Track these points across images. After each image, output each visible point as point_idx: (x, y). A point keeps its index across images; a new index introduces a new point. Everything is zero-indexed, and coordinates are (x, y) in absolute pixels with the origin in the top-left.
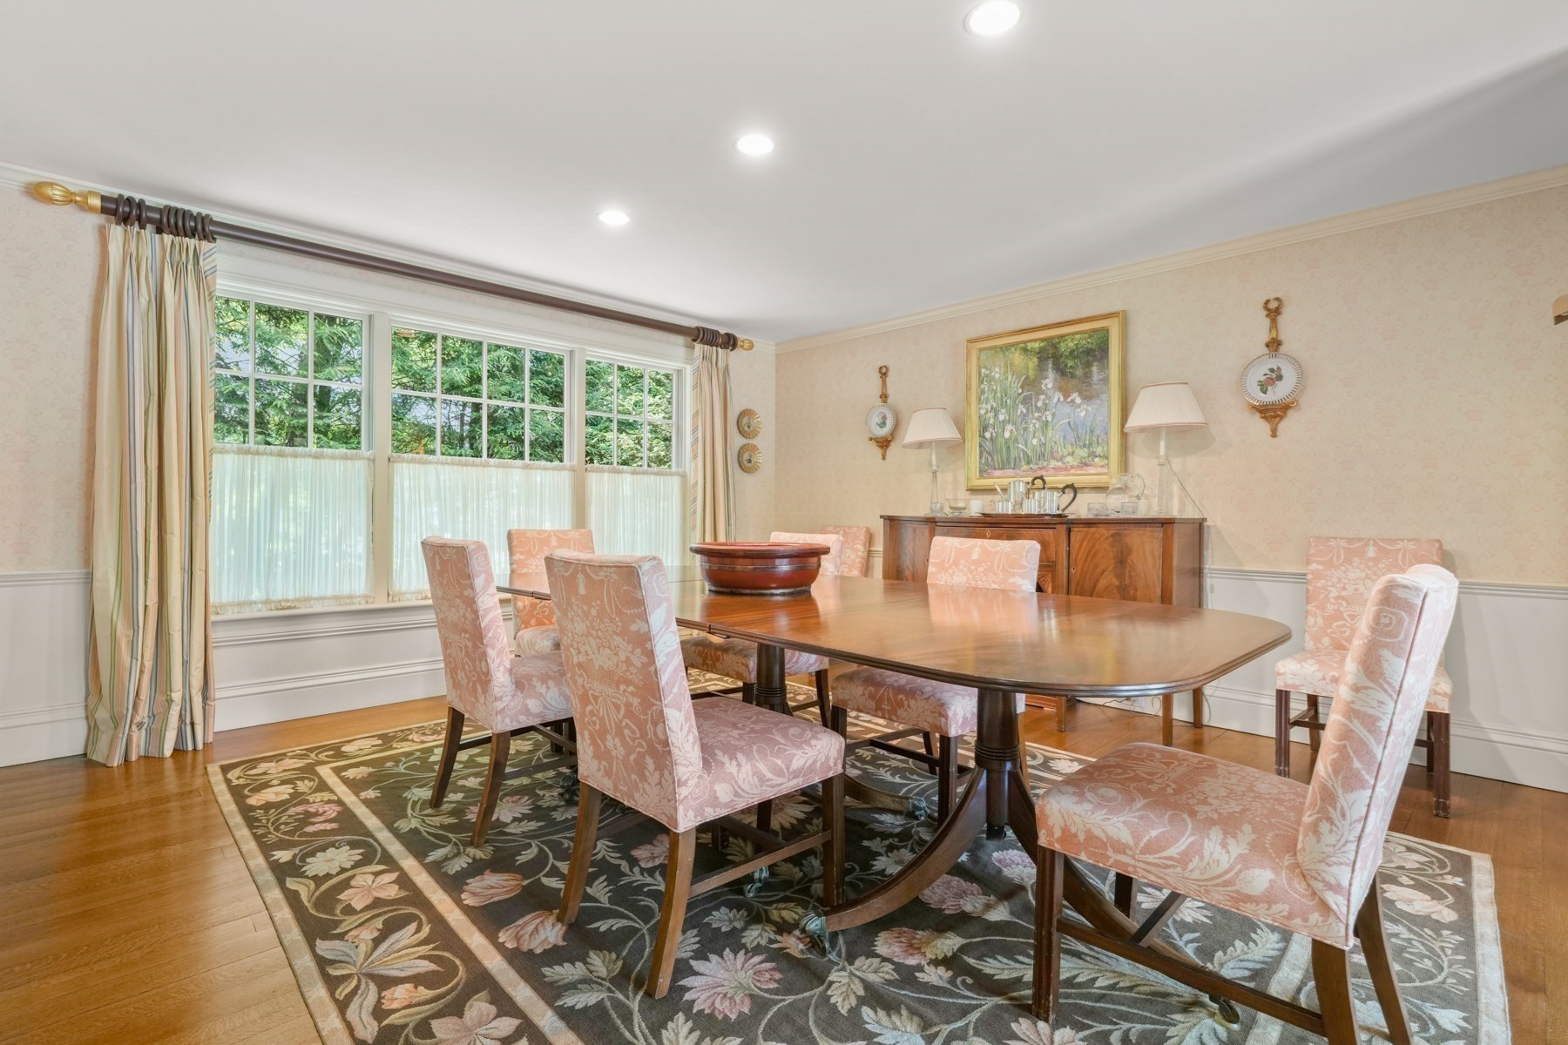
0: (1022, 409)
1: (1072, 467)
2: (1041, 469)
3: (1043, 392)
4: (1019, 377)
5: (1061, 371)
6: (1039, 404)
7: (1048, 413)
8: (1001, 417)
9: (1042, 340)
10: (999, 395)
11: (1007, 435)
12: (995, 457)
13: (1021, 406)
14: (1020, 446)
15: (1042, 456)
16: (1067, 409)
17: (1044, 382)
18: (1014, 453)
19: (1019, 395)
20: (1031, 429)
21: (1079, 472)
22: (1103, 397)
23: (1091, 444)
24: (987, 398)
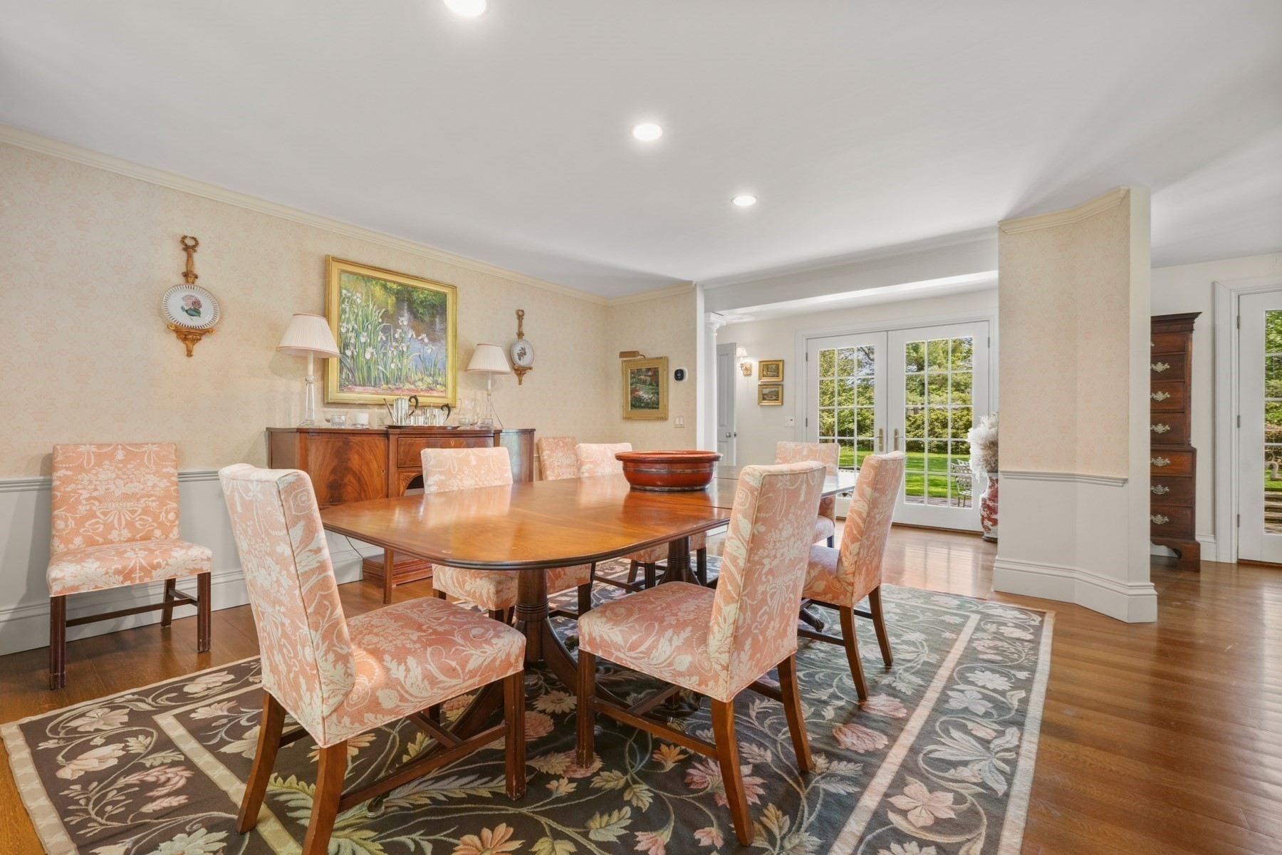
0: (381, 336)
1: (422, 390)
2: (397, 389)
3: (399, 327)
4: (380, 308)
5: (414, 314)
6: (397, 336)
7: (403, 344)
8: (363, 340)
9: (400, 284)
10: (361, 318)
11: (368, 356)
12: (356, 374)
13: (381, 334)
14: (380, 367)
15: (399, 379)
16: (418, 345)
17: (401, 319)
18: (373, 373)
19: (379, 324)
20: (390, 354)
21: (427, 394)
22: (443, 342)
23: (434, 375)
24: (349, 318)
